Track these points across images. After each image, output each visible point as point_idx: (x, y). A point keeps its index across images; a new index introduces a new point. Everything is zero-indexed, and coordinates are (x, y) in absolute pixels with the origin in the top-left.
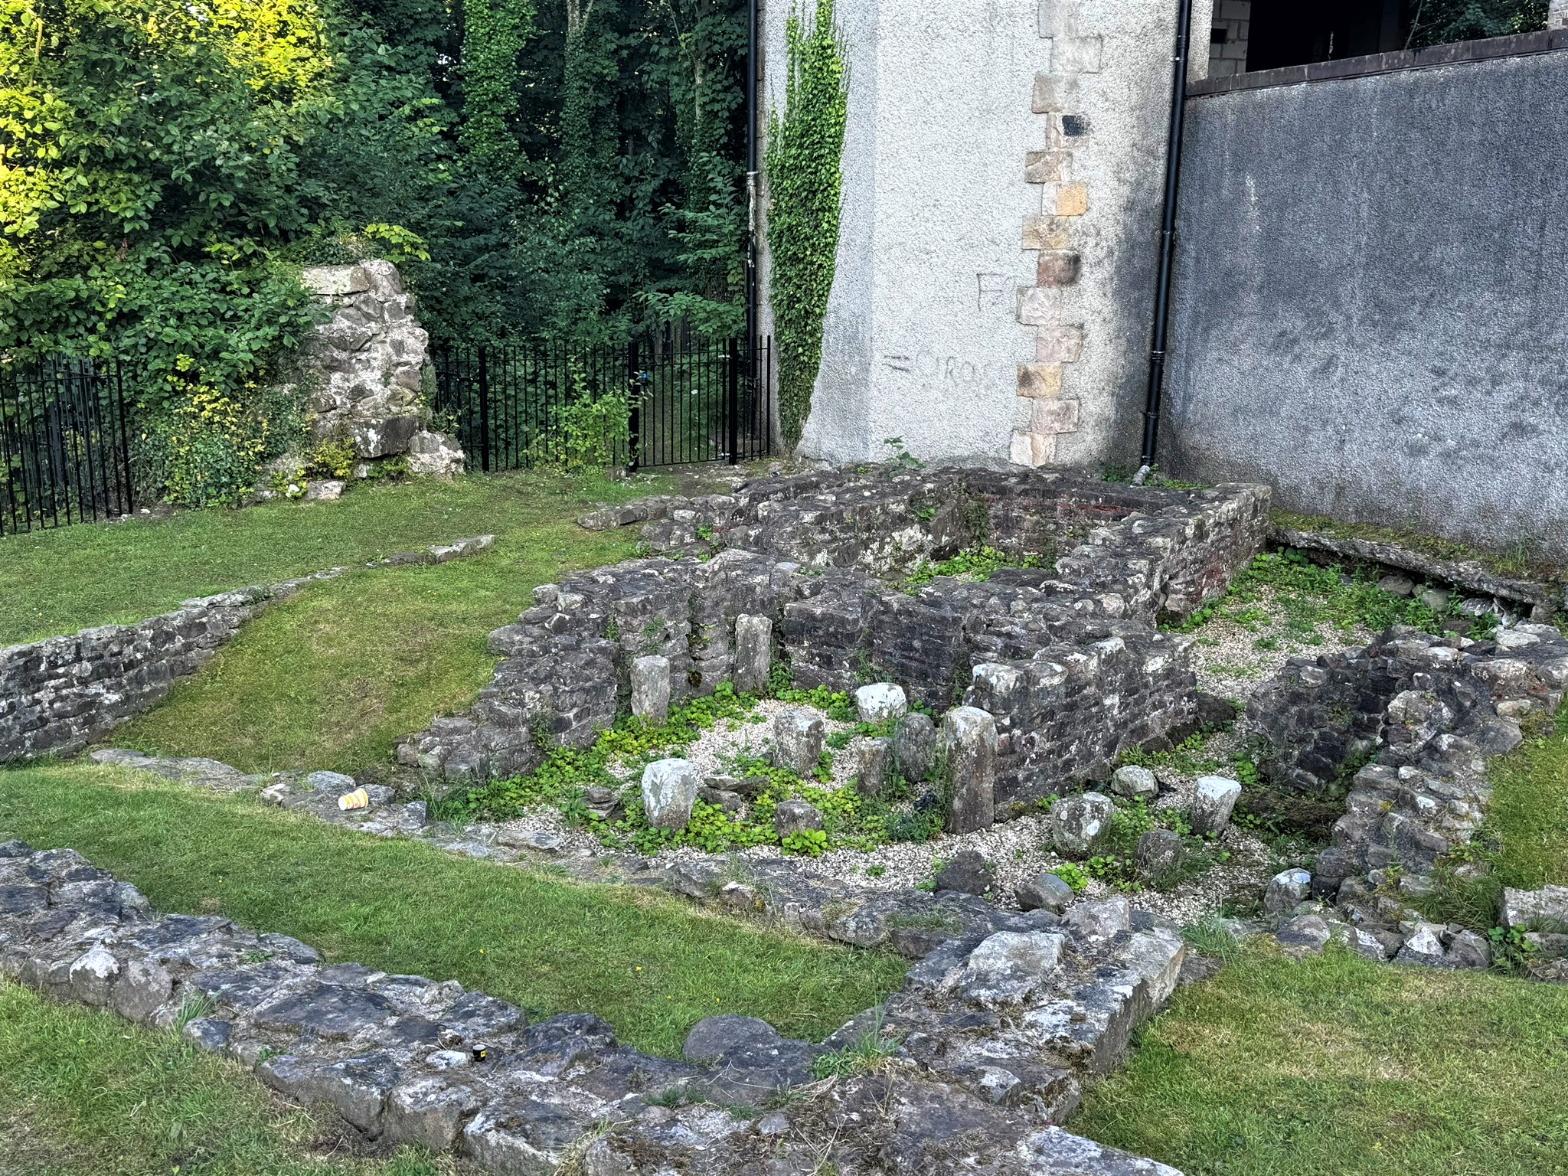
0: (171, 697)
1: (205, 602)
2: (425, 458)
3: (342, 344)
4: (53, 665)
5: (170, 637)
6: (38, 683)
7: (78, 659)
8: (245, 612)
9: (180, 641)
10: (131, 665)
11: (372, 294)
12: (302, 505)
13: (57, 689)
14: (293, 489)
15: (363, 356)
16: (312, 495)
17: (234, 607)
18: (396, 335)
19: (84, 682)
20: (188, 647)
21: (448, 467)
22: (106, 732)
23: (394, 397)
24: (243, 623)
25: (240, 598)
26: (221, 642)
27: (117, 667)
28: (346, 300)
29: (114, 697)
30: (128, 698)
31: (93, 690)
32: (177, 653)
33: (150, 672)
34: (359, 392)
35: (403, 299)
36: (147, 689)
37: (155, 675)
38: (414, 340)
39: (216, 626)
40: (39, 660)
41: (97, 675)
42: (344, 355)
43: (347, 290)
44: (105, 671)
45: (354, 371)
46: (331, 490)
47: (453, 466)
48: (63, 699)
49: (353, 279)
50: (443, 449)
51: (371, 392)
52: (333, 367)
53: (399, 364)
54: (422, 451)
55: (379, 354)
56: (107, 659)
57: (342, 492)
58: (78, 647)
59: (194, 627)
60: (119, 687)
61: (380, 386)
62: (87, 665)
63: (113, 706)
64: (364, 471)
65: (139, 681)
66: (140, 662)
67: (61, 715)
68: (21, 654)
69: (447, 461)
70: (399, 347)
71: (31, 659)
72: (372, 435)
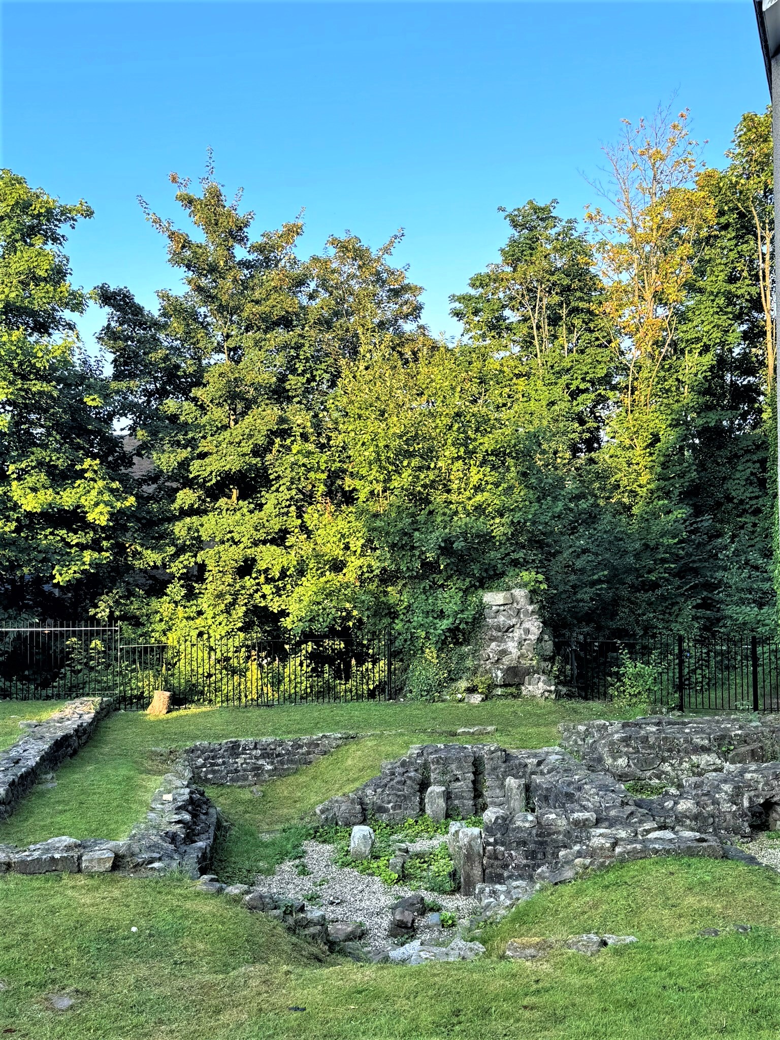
0: (296, 772)
1: (321, 735)
2: (530, 688)
3: (498, 629)
4: (244, 749)
5: (301, 747)
6: (237, 755)
7: (255, 748)
8: (340, 742)
9: (305, 749)
10: (279, 755)
11: (515, 605)
12: (460, 704)
13: (245, 759)
14: (460, 696)
15: (511, 635)
16: (466, 700)
17: (336, 739)
18: (526, 625)
19: (257, 758)
20: (309, 753)
21: (543, 694)
22: (264, 781)
23: (522, 656)
24: (338, 746)
25: (340, 735)
26: (325, 753)
27: (272, 754)
28: (502, 608)
29: (269, 767)
30: (275, 769)
31: (260, 762)
32: (303, 754)
33: (288, 760)
34: (504, 652)
35: (531, 608)
36: (286, 767)
37: (291, 761)
38: (534, 626)
39: (325, 746)
40: (239, 746)
41: (263, 756)
42: (500, 634)
43: (502, 602)
44: (267, 754)
45: (505, 642)
46: (476, 699)
47: (547, 694)
48: (247, 764)
49: (505, 598)
50: (541, 684)
51: (511, 653)
52: (493, 639)
53: (525, 640)
54: (529, 684)
55: (517, 633)
56: (268, 750)
57: (483, 700)
58: (256, 743)
59: (314, 744)
60: (272, 763)
61: (516, 650)
62: (259, 752)
63: (268, 771)
64: (499, 691)
65: (282, 763)
66: (284, 755)
67: (245, 770)
68: (231, 742)
69: (541, 691)
70: (527, 631)
71: (236, 745)
72: (500, 674)
